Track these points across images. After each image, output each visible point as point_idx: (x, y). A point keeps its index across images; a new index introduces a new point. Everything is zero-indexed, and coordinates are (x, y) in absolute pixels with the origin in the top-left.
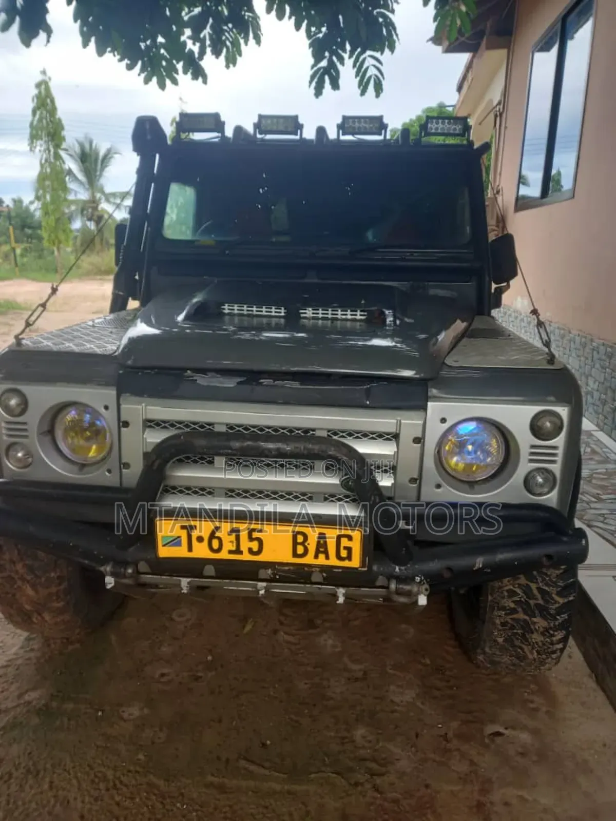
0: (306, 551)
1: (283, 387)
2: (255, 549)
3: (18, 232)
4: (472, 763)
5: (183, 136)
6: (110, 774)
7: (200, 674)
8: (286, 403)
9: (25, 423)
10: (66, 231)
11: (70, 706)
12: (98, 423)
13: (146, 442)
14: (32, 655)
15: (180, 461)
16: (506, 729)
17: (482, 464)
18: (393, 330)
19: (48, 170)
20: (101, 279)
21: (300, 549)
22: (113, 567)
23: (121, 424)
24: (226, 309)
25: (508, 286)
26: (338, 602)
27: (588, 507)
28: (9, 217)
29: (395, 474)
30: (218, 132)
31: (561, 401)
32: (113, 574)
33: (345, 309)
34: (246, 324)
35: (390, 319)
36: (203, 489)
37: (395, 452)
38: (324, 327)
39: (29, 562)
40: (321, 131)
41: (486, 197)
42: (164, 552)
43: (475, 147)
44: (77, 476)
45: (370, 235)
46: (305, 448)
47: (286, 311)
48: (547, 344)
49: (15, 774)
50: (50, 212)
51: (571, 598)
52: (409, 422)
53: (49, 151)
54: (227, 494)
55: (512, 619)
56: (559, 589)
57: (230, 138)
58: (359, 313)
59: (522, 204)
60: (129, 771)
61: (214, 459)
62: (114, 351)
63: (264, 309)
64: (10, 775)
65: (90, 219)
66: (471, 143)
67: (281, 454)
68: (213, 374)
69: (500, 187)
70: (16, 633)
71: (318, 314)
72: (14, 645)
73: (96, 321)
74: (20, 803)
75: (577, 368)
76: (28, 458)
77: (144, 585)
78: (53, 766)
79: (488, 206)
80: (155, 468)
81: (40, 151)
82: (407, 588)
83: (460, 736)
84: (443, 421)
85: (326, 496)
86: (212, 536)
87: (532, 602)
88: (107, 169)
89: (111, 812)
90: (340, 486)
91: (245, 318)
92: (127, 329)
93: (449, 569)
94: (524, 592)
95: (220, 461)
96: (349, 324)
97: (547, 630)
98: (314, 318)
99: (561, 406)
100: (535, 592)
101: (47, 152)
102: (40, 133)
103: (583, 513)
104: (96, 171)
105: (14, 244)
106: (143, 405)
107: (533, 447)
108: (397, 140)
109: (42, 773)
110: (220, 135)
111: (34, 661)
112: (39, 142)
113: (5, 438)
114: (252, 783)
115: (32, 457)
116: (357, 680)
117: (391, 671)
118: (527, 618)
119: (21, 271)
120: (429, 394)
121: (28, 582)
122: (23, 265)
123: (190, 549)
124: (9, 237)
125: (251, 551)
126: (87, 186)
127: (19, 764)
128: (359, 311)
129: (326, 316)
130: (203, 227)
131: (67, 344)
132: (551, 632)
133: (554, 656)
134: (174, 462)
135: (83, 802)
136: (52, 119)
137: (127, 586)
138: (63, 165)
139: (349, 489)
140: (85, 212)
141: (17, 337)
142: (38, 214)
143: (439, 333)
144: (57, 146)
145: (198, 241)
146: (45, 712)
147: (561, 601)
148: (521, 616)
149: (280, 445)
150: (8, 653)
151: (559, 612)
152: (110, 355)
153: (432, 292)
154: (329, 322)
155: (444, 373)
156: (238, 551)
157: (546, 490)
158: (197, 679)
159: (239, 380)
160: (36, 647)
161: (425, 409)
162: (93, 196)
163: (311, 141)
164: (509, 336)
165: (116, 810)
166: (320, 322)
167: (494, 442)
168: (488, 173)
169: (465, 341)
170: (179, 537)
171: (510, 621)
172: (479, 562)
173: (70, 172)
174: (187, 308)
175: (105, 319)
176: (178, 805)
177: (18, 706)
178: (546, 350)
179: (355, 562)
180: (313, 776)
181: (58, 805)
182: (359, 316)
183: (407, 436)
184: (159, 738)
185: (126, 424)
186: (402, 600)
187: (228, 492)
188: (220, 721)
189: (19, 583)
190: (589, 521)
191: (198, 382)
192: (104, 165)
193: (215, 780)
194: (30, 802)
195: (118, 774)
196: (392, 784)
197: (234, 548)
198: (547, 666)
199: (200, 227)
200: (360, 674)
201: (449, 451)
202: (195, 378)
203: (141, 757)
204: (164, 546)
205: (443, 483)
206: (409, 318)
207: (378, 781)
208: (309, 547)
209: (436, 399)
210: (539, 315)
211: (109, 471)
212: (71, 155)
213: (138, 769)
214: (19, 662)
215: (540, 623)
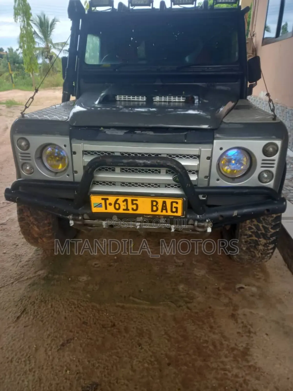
0: (157, 209)
1: (146, 134)
2: (135, 208)
3: (12, 65)
4: (230, 299)
5: (93, 8)
6: (76, 302)
7: (112, 264)
8: (147, 142)
9: (29, 154)
10: (36, 64)
11: (57, 276)
12: (62, 153)
13: (84, 161)
14: (39, 256)
15: (100, 170)
16: (246, 286)
17: (239, 170)
18: (198, 106)
19: (25, 32)
20: (54, 89)
21: (155, 208)
22: (73, 216)
23: (72, 153)
24: (118, 98)
25: (256, 84)
26: (172, 231)
27: (289, 192)
28: (8, 58)
29: (198, 174)
30: (110, 6)
31: (278, 138)
32: (73, 219)
33: (175, 96)
34: (127, 105)
35: (197, 101)
36: (111, 183)
37: (198, 164)
38: (165, 105)
39: (35, 216)
40: (163, 4)
41: (247, 38)
42: (95, 210)
43: (242, 9)
44: (54, 178)
45: (187, 59)
46: (156, 162)
47: (146, 98)
48: (273, 110)
49: (36, 302)
50: (27, 54)
51: (278, 230)
52: (205, 150)
53: (25, 21)
54: (121, 185)
55: (250, 240)
56: (272, 226)
57: (116, 9)
58: (181, 98)
59: (266, 41)
60: (84, 301)
61: (115, 169)
62: (67, 119)
63: (136, 97)
64: (34, 303)
65: (46, 58)
66: (240, 7)
67: (146, 165)
68: (113, 129)
69: (255, 32)
70: (32, 248)
71: (162, 99)
72: (30, 253)
73: (57, 106)
74: (39, 313)
75: (289, 126)
76: (32, 169)
77: (86, 225)
78: (52, 299)
79: (248, 43)
80: (89, 172)
81: (20, 21)
82: (202, 224)
83: (225, 289)
84: (221, 149)
85: (166, 185)
86: (116, 203)
87: (259, 232)
88: (53, 30)
89: (77, 316)
90: (172, 180)
91: (127, 102)
92: (72, 109)
93: (222, 216)
94: (256, 228)
95: (118, 169)
96: (177, 104)
97: (266, 244)
98: (160, 101)
99: (278, 140)
100: (261, 227)
101: (23, 22)
102: (19, 11)
103: (287, 195)
104: (48, 32)
105: (11, 72)
106: (82, 144)
107: (263, 160)
108: (202, 7)
109: (47, 302)
110: (111, 8)
111: (40, 259)
112: (19, 17)
113: (21, 160)
114: (136, 306)
115: (33, 169)
116: (179, 266)
117: (195, 263)
118: (257, 239)
119: (15, 86)
120: (215, 136)
121: (36, 225)
122: (16, 83)
123: (106, 209)
124: (8, 68)
125: (133, 209)
126: (44, 40)
127: (38, 298)
128: (181, 97)
129: (166, 100)
130: (104, 57)
131: (45, 116)
132: (268, 245)
133: (269, 255)
134: (97, 170)
135: (65, 312)
136: (24, 4)
137: (80, 225)
138: (32, 29)
139: (177, 182)
140: (44, 54)
141: (22, 113)
142: (21, 55)
143: (221, 107)
144: (28, 19)
145: (102, 65)
146: (46, 279)
147: (273, 231)
148: (254, 238)
149: (145, 161)
150: (28, 256)
151: (272, 236)
152: (65, 121)
153: (218, 87)
154: (167, 103)
155: (222, 126)
156: (127, 209)
157: (268, 180)
158: (110, 266)
159: (125, 131)
160: (40, 253)
161: (212, 143)
162: (47, 45)
163: (158, 9)
164: (255, 108)
165: (79, 316)
166: (163, 103)
167: (245, 159)
168: (248, 25)
169: (233, 111)
170: (101, 203)
171: (249, 241)
172: (235, 213)
173: (35, 33)
174: (99, 98)
175: (60, 105)
176: (105, 314)
177: (35, 276)
178: (273, 113)
179: (179, 214)
180: (161, 303)
181: (55, 313)
182: (182, 99)
183: (204, 157)
184: (95, 289)
185: (75, 153)
186: (200, 230)
187: (122, 184)
188: (121, 282)
189: (32, 225)
190: (289, 198)
191: (106, 133)
192: (52, 28)
193: (121, 304)
194: (43, 312)
195: (79, 302)
196: (195, 306)
197: (125, 208)
198: (265, 260)
199: (102, 58)
200: (181, 264)
201: (223, 164)
202: (105, 131)
203: (88, 295)
204: (95, 207)
205: (220, 178)
206: (206, 100)
207: (189, 305)
208: (158, 207)
209: (218, 138)
210: (270, 96)
211: (68, 175)
212: (35, 24)
213: (87, 300)
214: (34, 259)
215: (263, 241)
